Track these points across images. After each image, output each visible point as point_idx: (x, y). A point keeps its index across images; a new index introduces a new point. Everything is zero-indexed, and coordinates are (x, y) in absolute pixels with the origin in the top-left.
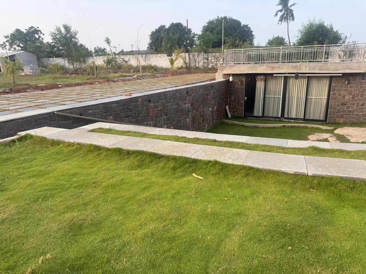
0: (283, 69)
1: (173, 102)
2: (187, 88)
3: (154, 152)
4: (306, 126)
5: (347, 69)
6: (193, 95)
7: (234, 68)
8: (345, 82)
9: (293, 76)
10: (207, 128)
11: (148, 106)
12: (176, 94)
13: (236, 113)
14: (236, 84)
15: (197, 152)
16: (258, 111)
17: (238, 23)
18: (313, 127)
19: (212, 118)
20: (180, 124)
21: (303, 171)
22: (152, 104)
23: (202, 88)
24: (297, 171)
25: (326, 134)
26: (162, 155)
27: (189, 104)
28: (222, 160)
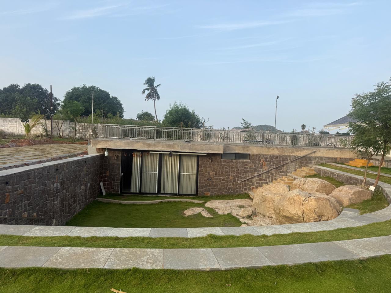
0: (158, 147)
1: (38, 182)
2: (57, 165)
3: (54, 267)
4: (181, 201)
5: (210, 150)
6: (63, 172)
7: (109, 143)
8: (209, 160)
9: (167, 154)
10: (79, 209)
11: (4, 190)
12: (43, 172)
13: (111, 190)
14: (111, 159)
15: (109, 259)
16: (135, 187)
17: (107, 94)
18: (187, 202)
19: (84, 197)
20: (45, 209)
21: (217, 266)
22: (10, 187)
23: (75, 164)
24: (212, 268)
25: (199, 208)
26: (65, 270)
27: (59, 184)
28: (140, 266)
